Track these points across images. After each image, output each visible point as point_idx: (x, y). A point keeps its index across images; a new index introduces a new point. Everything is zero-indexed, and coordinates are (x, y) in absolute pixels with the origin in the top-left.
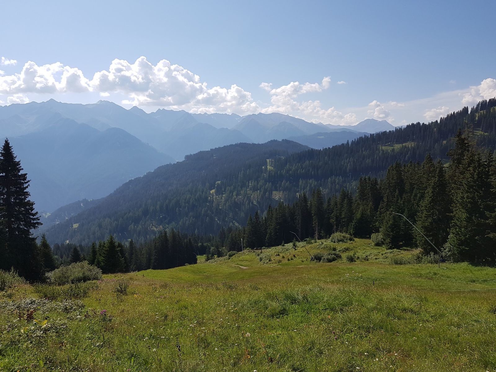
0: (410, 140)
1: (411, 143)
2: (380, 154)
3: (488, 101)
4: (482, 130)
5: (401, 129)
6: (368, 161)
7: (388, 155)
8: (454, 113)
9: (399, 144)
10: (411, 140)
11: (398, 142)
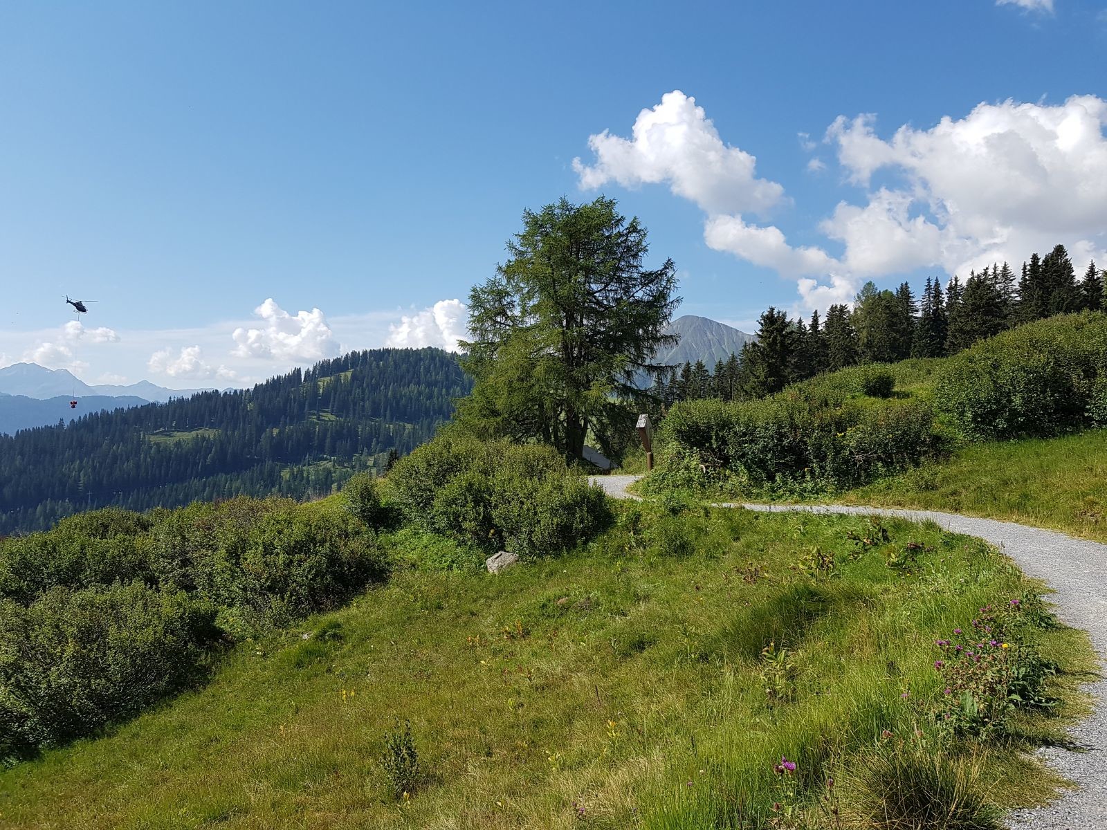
0: (205, 425)
1: (207, 430)
2: (152, 452)
3: (331, 361)
4: (332, 411)
5: (181, 401)
6: (129, 466)
7: (171, 453)
8: (279, 377)
9: (184, 432)
10: (207, 425)
11: (181, 427)
